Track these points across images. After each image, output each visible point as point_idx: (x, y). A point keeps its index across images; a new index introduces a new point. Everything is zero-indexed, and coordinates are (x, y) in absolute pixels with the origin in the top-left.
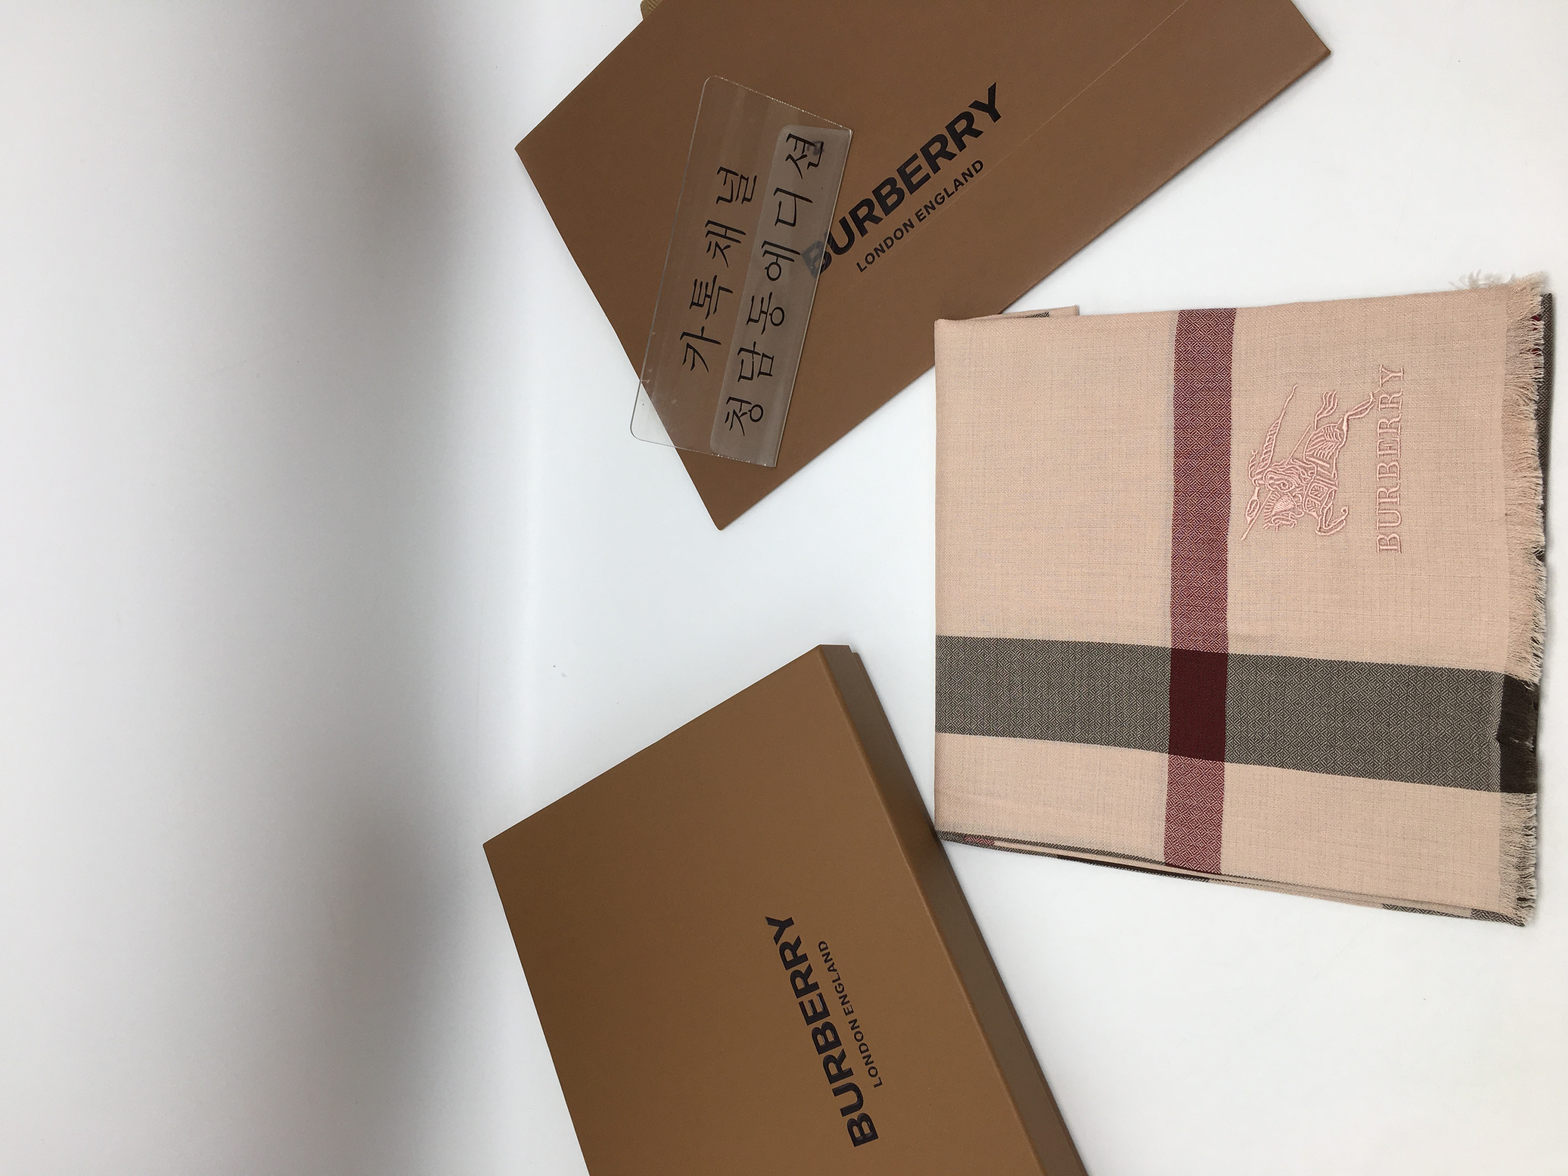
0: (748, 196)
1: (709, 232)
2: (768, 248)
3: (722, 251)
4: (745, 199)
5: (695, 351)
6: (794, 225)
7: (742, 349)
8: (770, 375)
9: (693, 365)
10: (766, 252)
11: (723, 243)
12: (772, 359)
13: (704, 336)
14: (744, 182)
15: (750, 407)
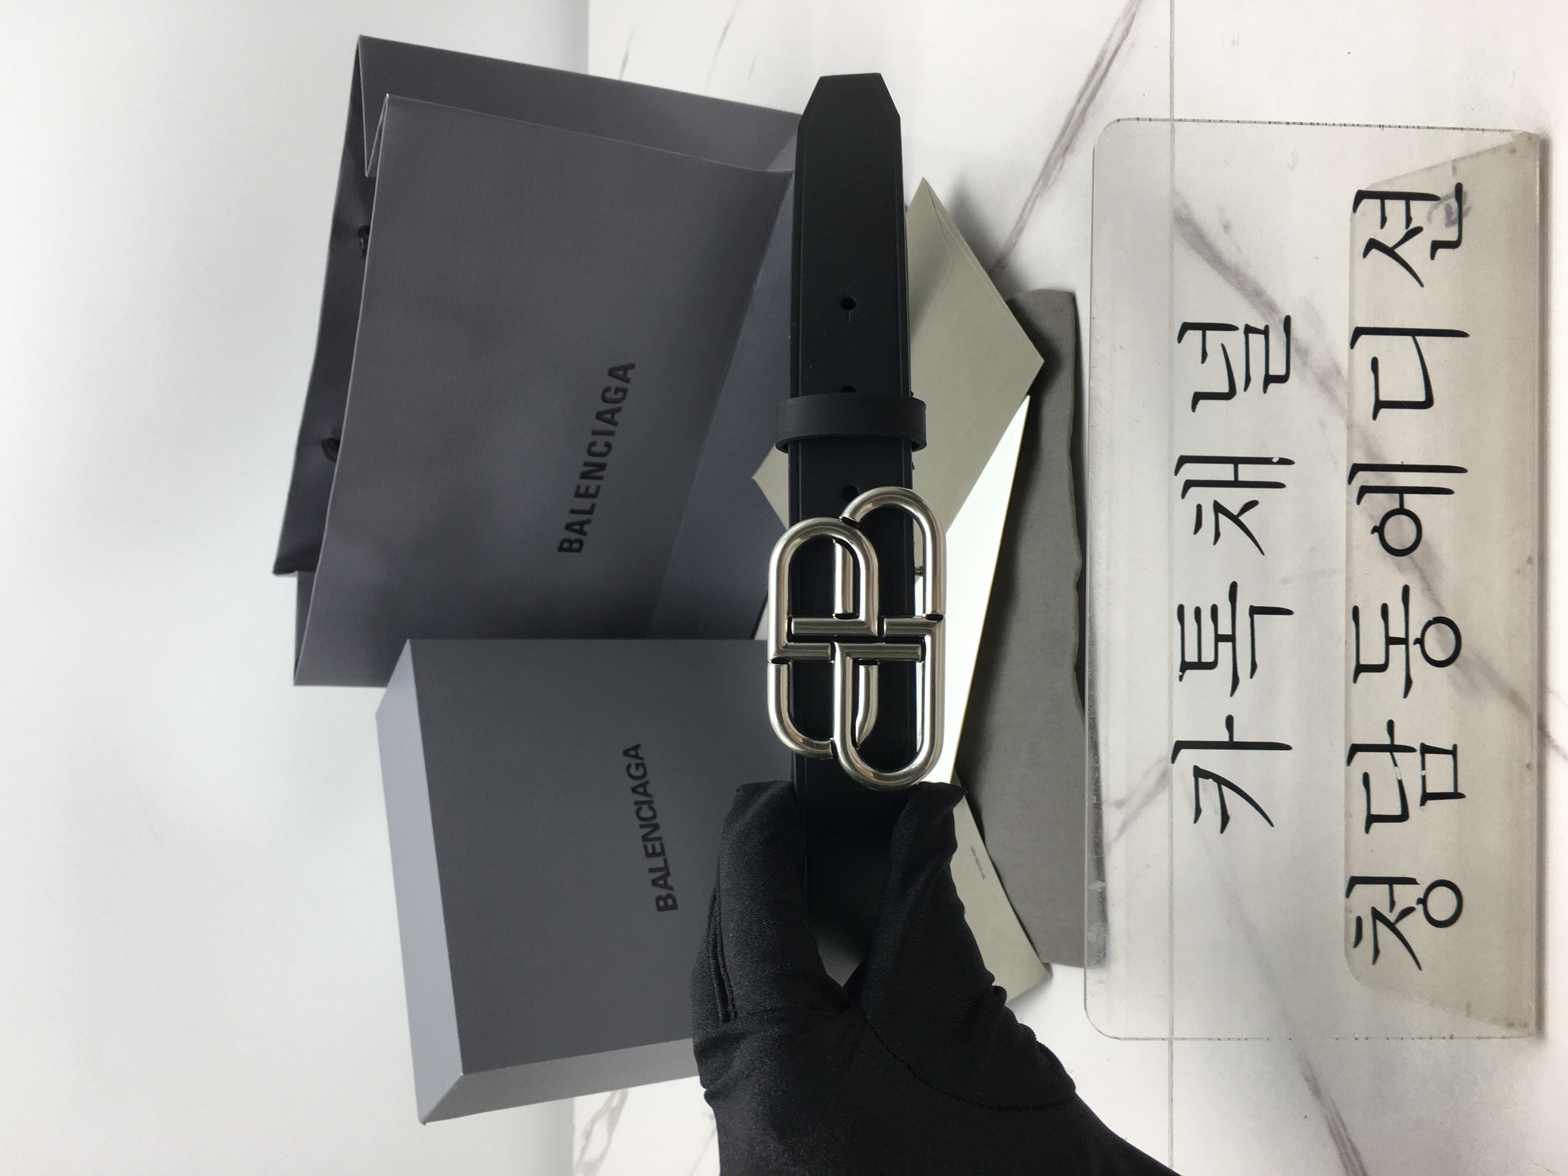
0: (1277, 369)
1: (1189, 484)
2: (1365, 478)
3: (1235, 519)
4: (1269, 379)
5: (1221, 781)
6: (1428, 403)
7: (1355, 749)
8: (1456, 795)
9: (1225, 819)
10: (1364, 490)
11: (1233, 499)
12: (1453, 752)
13: (1236, 739)
14: (1257, 341)
15: (1417, 892)
